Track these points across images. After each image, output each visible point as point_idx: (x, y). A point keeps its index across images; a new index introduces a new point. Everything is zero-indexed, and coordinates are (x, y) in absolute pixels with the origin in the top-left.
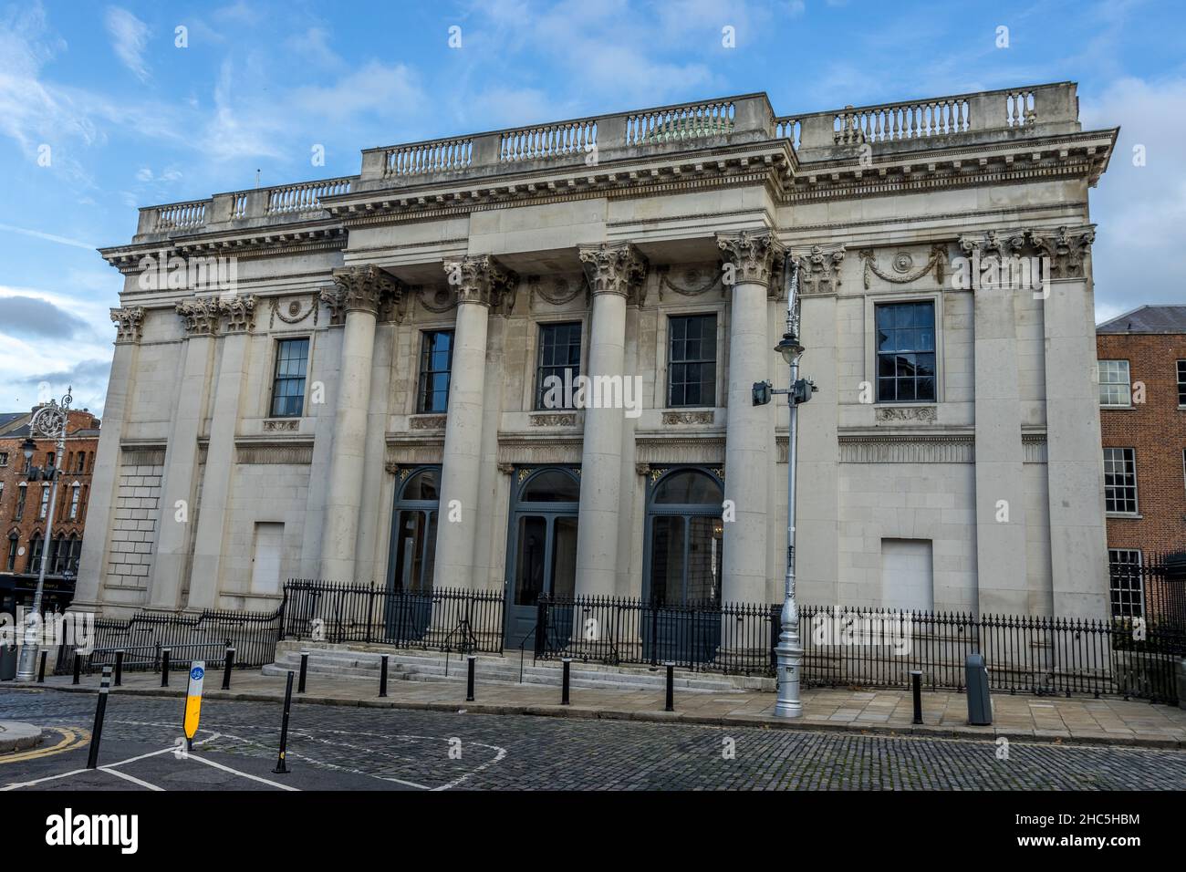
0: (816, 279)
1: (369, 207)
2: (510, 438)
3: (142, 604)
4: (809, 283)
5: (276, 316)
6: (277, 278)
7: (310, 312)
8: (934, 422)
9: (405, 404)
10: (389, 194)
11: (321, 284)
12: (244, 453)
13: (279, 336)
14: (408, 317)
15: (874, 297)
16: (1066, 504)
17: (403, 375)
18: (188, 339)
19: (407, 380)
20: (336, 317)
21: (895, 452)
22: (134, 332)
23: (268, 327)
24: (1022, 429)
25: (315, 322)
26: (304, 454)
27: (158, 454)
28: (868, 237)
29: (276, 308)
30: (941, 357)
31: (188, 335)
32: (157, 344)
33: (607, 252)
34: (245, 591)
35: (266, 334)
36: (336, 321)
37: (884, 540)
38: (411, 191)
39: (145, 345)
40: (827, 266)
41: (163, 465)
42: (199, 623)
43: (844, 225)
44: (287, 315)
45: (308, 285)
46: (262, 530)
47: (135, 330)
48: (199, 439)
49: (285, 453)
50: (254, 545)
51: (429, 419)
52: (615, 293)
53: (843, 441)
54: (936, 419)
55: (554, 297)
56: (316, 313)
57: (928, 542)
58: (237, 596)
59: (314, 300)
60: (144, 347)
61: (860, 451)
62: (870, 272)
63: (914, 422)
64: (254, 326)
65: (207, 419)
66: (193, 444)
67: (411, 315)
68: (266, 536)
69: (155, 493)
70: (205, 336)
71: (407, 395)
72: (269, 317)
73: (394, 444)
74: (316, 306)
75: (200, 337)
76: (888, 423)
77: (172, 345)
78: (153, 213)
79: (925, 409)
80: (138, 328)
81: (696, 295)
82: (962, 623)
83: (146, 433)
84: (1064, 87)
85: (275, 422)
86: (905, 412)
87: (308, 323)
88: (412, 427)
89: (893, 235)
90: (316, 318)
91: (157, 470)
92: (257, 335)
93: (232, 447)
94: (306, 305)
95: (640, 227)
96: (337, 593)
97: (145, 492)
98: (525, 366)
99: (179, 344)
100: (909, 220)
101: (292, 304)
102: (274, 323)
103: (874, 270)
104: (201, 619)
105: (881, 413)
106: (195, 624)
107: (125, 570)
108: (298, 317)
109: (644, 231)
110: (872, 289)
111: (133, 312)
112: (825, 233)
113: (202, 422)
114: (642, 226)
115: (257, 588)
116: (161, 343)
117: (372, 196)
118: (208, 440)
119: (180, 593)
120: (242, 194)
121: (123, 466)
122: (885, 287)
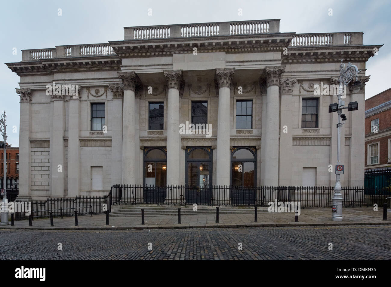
0: (287, 89)
1: (132, 48)
2: (185, 138)
3: (48, 195)
4: (285, 90)
5: (89, 94)
6: (89, 79)
7: (104, 93)
8: (319, 134)
9: (145, 126)
10: (140, 43)
11: (108, 83)
12: (83, 143)
13: (92, 102)
14: (144, 96)
15: (302, 96)
16: (355, 156)
17: (143, 117)
18: (53, 102)
19: (145, 119)
20: (115, 95)
21: (307, 142)
22: (28, 98)
23: (87, 98)
24: (345, 136)
25: (106, 97)
26: (108, 143)
27: (46, 144)
28: (303, 76)
29: (89, 91)
30: (321, 115)
31: (53, 100)
32: (39, 103)
33: (226, 72)
34: (90, 189)
35: (86, 101)
36: (115, 96)
37: (304, 168)
38: (150, 42)
39: (34, 104)
40: (290, 85)
41: (49, 147)
42: (75, 200)
43: (296, 72)
44: (95, 94)
45: (102, 83)
46: (94, 169)
47: (28, 97)
48: (64, 138)
49: (100, 143)
50: (91, 174)
51: (154, 132)
52: (228, 87)
53: (294, 139)
54: (319, 133)
55: (198, 92)
56: (106, 94)
57: (316, 168)
58: (88, 191)
59: (105, 89)
60: (33, 105)
61: (297, 142)
62: (301, 88)
63: (313, 134)
64: (81, 98)
65: (66, 131)
66: (61, 140)
67: (145, 96)
68: (95, 171)
69: (47, 157)
70: (61, 100)
71: (145, 124)
72: (87, 95)
73: (142, 140)
74: (106, 91)
75: (59, 100)
76: (305, 134)
77: (45, 104)
78: (29, 52)
79: (316, 130)
80: (29, 97)
81: (246, 93)
82: (324, 189)
83: (39, 136)
84: (361, 34)
85: (94, 132)
86: (311, 131)
87: (104, 97)
88: (148, 134)
89: (310, 76)
90: (106, 95)
91: (47, 149)
92: (83, 101)
93: (78, 141)
94: (102, 91)
95: (238, 64)
96: (133, 188)
97: (43, 157)
98: (188, 114)
99: (49, 104)
100: (316, 72)
101: (96, 90)
102: (89, 97)
103: (303, 87)
104: (75, 199)
105: (303, 131)
106: (74, 201)
107: (39, 184)
108: (99, 95)
109: (239, 65)
110: (302, 93)
111: (26, 91)
112: (290, 74)
113: (64, 132)
114: (238, 63)
115: (95, 188)
116: (41, 103)
117: (133, 43)
118: (68, 138)
119: (64, 191)
120: (69, 47)
121: (31, 148)
122: (305, 93)
